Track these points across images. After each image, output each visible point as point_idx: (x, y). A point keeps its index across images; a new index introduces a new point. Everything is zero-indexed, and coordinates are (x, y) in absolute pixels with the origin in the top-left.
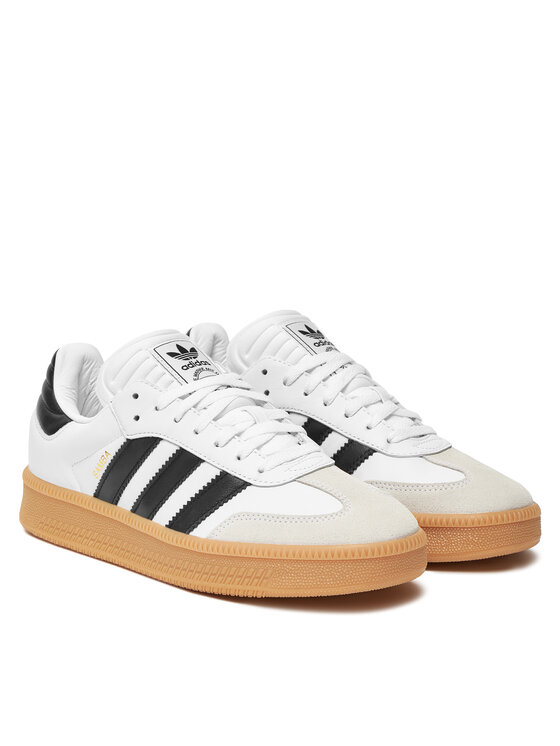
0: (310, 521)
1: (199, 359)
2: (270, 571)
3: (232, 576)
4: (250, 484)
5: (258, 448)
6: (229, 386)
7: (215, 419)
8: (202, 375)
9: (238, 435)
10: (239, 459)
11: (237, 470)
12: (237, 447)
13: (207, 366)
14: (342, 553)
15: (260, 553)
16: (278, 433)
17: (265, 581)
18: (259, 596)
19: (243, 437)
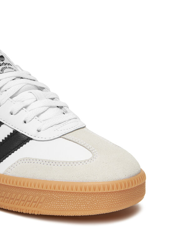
0: (70, 165)
1: (5, 62)
2: (43, 198)
3: (18, 200)
4: (32, 139)
5: (38, 116)
6: (22, 78)
7: (11, 97)
8: (5, 71)
9: (26, 107)
10: (25, 122)
11: (24, 130)
12: (24, 115)
13: (10, 66)
14: (88, 188)
15: (37, 186)
16: (51, 107)
17: (40, 204)
18: (36, 213)
19: (29, 108)
